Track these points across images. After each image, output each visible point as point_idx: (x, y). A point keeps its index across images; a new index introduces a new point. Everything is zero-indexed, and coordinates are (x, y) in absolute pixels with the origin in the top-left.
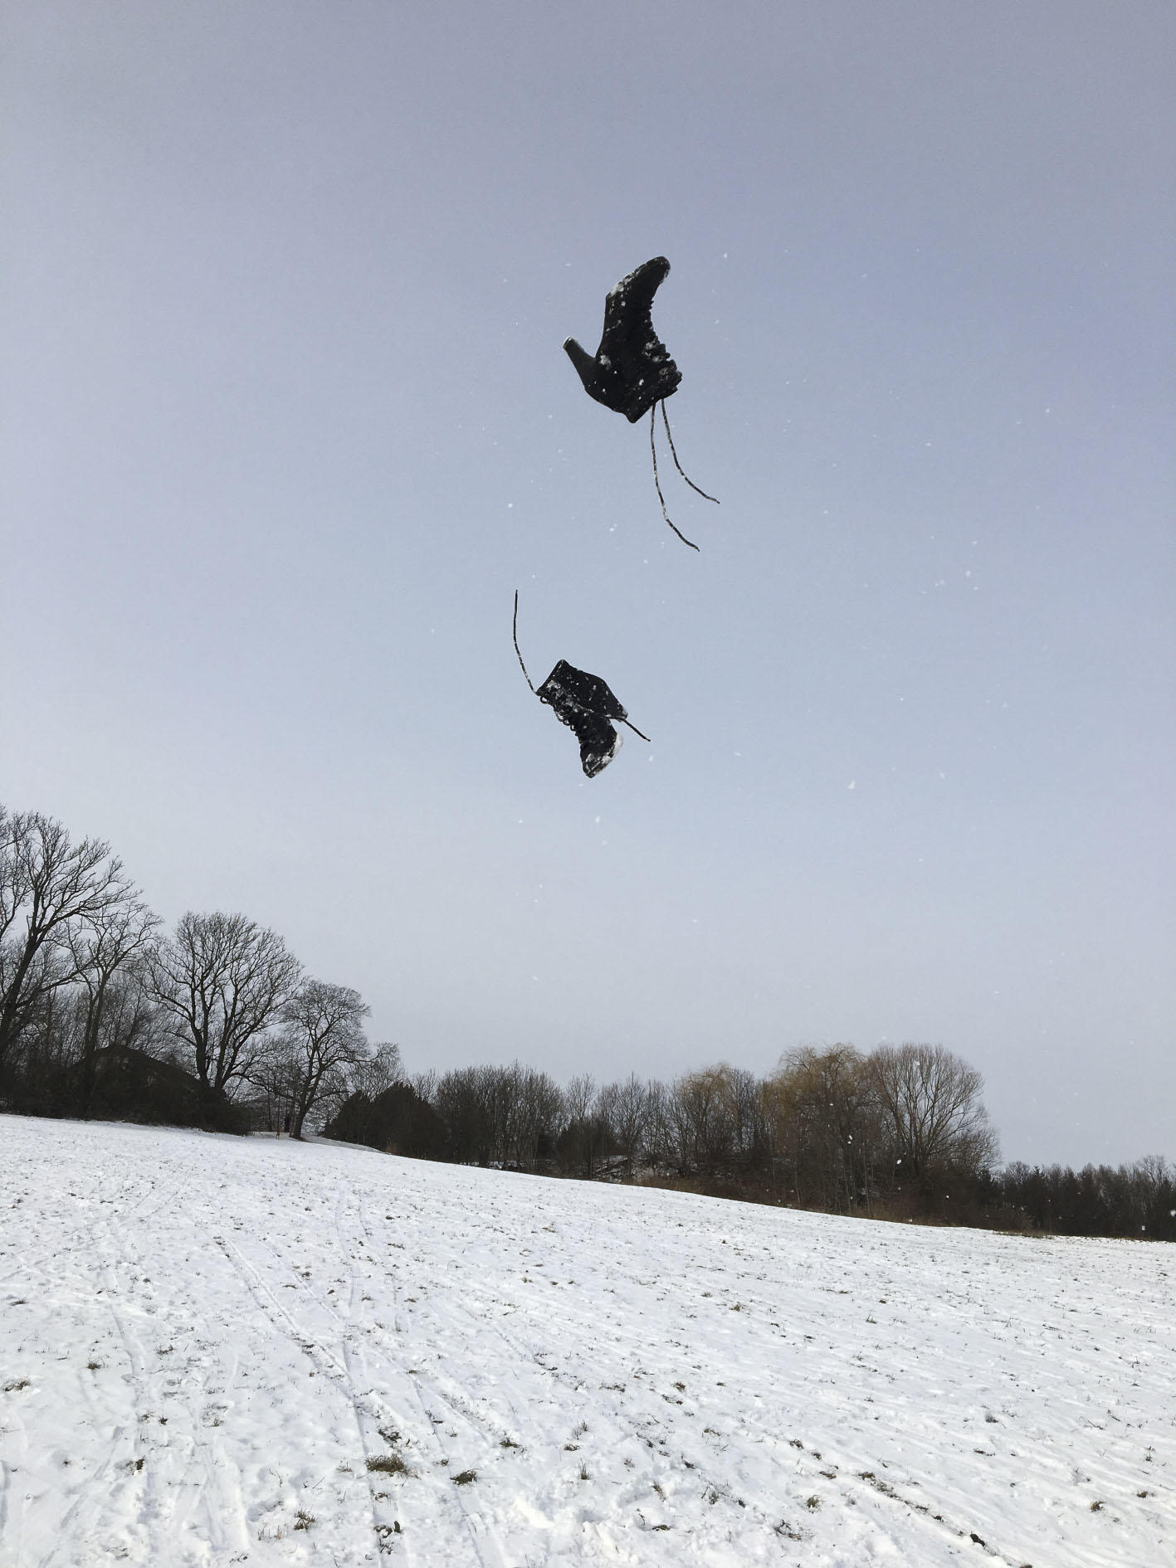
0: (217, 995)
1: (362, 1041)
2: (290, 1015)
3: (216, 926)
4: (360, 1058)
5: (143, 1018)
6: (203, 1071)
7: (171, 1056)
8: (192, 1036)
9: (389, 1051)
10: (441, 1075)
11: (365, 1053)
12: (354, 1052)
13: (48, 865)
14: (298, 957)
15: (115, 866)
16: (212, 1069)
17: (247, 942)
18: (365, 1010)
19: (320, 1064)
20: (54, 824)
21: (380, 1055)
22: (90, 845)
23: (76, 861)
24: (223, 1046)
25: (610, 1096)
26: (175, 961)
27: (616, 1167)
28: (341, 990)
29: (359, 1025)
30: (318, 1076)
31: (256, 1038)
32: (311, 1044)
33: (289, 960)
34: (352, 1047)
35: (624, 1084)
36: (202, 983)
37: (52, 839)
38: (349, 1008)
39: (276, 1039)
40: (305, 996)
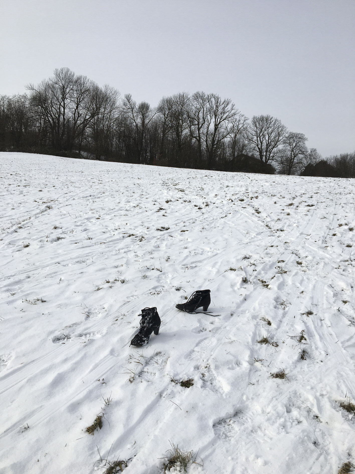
2: (284, 142)
3: (262, 119)
5: (244, 146)
6: (261, 158)
8: (258, 150)
9: (314, 150)
11: (307, 152)
12: (304, 151)
14: (285, 125)
15: (233, 106)
16: (264, 158)
18: (306, 139)
19: (294, 155)
20: (217, 96)
21: (311, 152)
22: (226, 100)
24: (266, 152)
28: (299, 134)
29: (304, 144)
30: (294, 159)
31: (275, 149)
32: (291, 150)
33: (283, 127)
37: (217, 99)
38: (302, 139)
40: (288, 136)
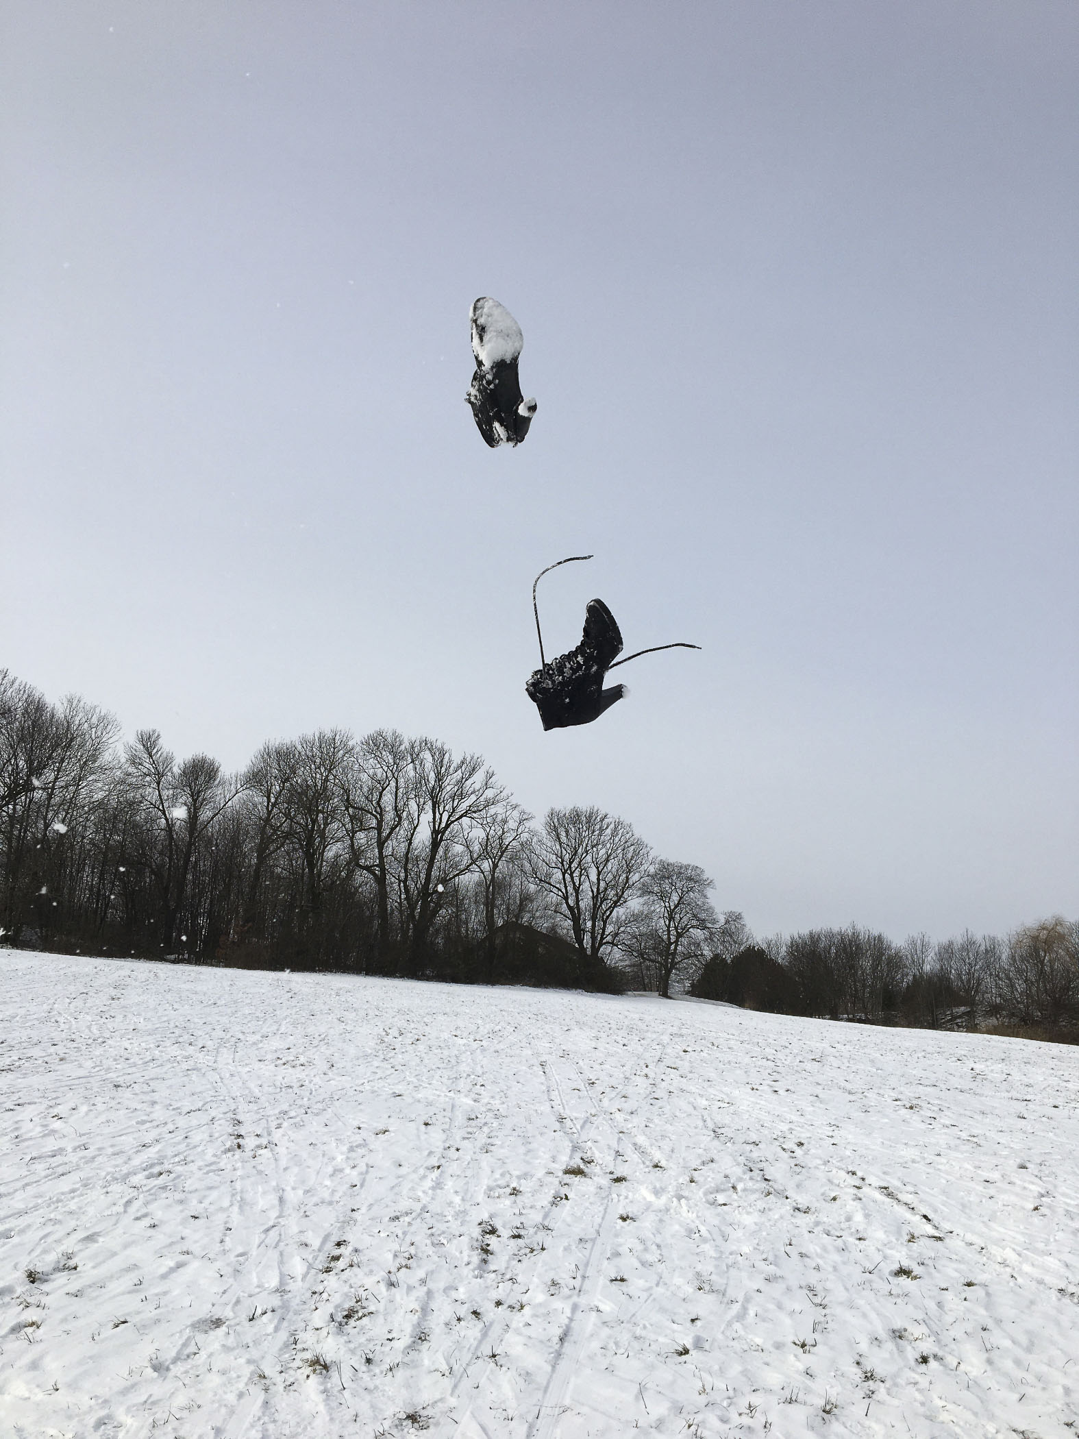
0: (583, 877)
1: (710, 911)
2: (645, 891)
3: (575, 817)
4: (710, 925)
5: (526, 898)
6: (580, 940)
7: (553, 928)
8: (568, 912)
9: (734, 918)
10: (786, 938)
11: (714, 921)
12: (704, 920)
13: (439, 778)
14: (645, 840)
15: (490, 775)
16: (587, 939)
17: (601, 830)
18: (709, 884)
19: (677, 932)
20: (439, 744)
21: (727, 922)
22: (468, 760)
23: (459, 774)
24: (594, 919)
25: (947, 952)
26: (546, 851)
27: (960, 1017)
28: (687, 867)
29: (705, 897)
30: (676, 942)
31: (619, 912)
32: (666, 915)
33: (639, 844)
34: (703, 916)
35: (959, 940)
36: (570, 867)
37: (440, 755)
38: (695, 882)
39: (636, 911)
40: (656, 874)
